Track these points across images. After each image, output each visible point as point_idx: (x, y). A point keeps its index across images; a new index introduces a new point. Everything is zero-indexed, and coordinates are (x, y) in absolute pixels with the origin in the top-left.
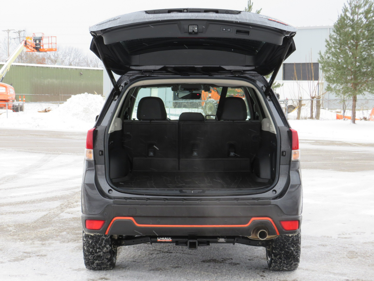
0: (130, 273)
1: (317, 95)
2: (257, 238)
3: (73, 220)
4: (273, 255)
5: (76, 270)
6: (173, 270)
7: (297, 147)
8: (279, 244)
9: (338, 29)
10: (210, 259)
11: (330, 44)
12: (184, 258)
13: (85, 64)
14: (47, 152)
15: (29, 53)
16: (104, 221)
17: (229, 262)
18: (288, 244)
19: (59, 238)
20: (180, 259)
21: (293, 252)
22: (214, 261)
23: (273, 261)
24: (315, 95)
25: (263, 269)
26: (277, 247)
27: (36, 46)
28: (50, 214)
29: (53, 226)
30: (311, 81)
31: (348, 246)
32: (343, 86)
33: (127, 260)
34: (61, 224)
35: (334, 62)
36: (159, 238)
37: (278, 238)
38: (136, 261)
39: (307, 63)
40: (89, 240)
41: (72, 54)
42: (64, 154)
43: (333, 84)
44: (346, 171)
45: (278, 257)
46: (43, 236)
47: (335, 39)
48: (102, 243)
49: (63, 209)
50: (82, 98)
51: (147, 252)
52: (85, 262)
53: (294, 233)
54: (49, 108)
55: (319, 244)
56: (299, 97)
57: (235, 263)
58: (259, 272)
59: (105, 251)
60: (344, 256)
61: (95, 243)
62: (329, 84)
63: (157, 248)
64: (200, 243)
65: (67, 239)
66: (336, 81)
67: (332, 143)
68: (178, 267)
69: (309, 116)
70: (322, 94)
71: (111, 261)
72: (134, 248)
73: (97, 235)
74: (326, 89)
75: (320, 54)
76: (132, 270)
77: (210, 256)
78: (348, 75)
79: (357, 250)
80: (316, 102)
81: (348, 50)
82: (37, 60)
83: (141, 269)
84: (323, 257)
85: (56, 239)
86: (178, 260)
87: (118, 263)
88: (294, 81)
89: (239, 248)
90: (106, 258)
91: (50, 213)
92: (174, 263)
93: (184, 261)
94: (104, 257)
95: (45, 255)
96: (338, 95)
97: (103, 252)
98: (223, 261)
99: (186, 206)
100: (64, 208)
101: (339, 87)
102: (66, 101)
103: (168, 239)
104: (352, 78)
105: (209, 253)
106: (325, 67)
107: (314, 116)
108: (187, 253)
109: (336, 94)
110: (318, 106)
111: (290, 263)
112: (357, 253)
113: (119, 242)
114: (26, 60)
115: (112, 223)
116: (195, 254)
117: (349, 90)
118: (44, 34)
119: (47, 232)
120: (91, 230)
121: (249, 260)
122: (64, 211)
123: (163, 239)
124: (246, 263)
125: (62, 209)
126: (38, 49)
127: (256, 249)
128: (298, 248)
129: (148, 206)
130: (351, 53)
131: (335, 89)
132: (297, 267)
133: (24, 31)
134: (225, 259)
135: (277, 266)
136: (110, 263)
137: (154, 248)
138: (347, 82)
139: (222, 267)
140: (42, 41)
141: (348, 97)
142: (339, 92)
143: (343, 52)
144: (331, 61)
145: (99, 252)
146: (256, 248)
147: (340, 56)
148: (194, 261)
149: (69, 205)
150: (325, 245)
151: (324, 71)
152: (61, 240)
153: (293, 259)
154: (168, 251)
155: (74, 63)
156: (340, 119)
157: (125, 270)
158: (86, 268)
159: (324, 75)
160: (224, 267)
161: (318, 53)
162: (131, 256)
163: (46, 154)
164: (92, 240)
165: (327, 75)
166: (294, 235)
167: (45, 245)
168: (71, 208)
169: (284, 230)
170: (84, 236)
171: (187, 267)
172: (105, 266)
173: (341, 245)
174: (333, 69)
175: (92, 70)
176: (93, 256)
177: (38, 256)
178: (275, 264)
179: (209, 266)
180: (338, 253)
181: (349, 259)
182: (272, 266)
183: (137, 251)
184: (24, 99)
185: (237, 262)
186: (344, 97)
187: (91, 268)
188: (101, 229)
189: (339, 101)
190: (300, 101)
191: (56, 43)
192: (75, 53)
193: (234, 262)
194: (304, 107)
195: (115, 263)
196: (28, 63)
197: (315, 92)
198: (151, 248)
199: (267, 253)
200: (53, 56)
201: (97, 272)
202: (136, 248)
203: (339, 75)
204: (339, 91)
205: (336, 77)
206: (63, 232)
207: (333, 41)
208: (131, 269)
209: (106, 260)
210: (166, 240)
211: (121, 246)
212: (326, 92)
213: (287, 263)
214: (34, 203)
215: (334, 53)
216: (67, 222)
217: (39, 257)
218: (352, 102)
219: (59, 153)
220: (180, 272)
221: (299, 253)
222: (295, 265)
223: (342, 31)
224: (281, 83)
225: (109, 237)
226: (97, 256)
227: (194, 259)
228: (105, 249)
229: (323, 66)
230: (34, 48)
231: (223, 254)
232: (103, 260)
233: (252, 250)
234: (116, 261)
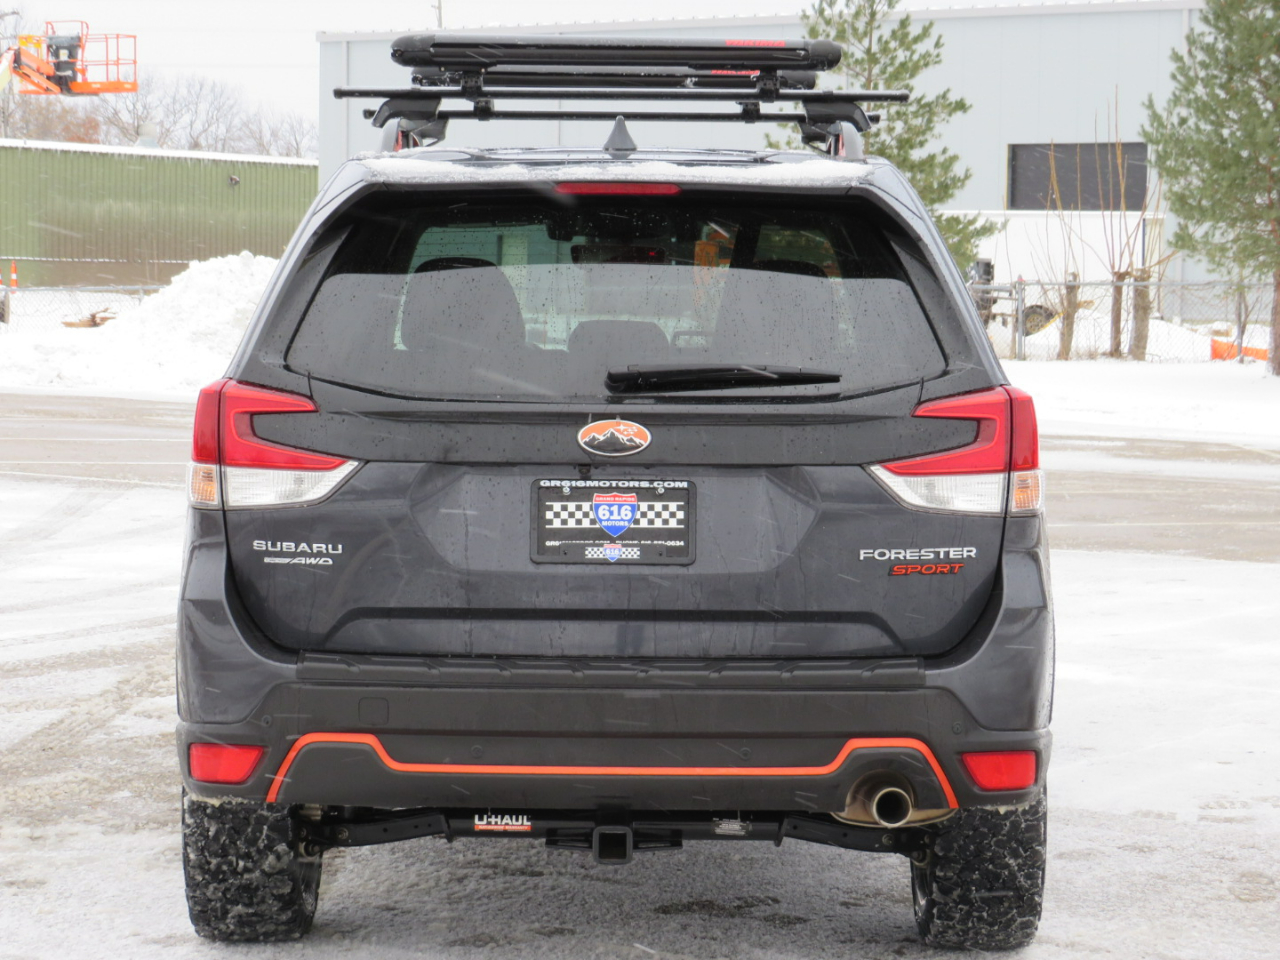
0: (371, 954)
1: (1138, 264)
2: (872, 820)
3: (161, 743)
4: (935, 885)
5: (156, 942)
6: (542, 943)
7: (1030, 460)
8: (962, 842)
9: (1222, 10)
10: (691, 900)
11: (1190, 68)
12: (589, 894)
13: (251, 143)
14: (86, 478)
15: (38, 100)
16: (260, 748)
17: (763, 914)
18: (998, 844)
19: (102, 813)
20: (572, 898)
21: (1016, 878)
22: (707, 907)
23: (935, 911)
24: (1131, 264)
25: (898, 941)
26: (952, 854)
27: (59, 73)
28: (74, 718)
29: (80, 766)
30: (1116, 213)
31: (1236, 853)
32: (1237, 230)
33: (362, 901)
34: (112, 759)
35: (1203, 138)
36: (481, 819)
37: (956, 822)
38: (397, 906)
39: (1103, 146)
40: (206, 825)
41: (203, 107)
42: (152, 486)
43: (1199, 222)
44: (1241, 558)
45: (956, 893)
46: (37, 804)
47: (1209, 49)
48: (258, 834)
49: (126, 701)
50: (231, 271)
51: (444, 872)
52: (191, 910)
53: (1017, 803)
54: (105, 311)
55: (1122, 844)
56: (1066, 272)
57: (788, 917)
58: (882, 954)
59: (270, 866)
60: (1221, 893)
61: (229, 836)
62: (1182, 222)
63: (484, 856)
64: (643, 840)
65: (132, 817)
66: (1210, 213)
67: (1193, 450)
68: (560, 932)
69: (1106, 345)
70: (1156, 258)
71: (296, 907)
72: (394, 853)
73: (234, 803)
74: (1170, 243)
75: (1150, 105)
76: (378, 943)
77: (689, 890)
78: (1255, 189)
79: (1275, 869)
80: (1131, 294)
81: (1260, 93)
82: (67, 129)
83: (414, 939)
84: (1139, 895)
85: (87, 817)
86: (565, 902)
87: (324, 914)
88: (1051, 212)
89: (808, 857)
90: (273, 895)
91: (73, 713)
92: (547, 914)
93: (586, 906)
94: (267, 890)
95: (42, 883)
96: (1220, 264)
97: (263, 872)
98: (742, 908)
99: (588, 691)
100: (132, 698)
101: (1223, 234)
102: (168, 282)
103: (517, 820)
104: (1271, 201)
105: (688, 876)
106: (1169, 159)
107: (1125, 347)
108: (601, 876)
109: (1209, 261)
110: (1142, 309)
111: (1004, 920)
112: (1272, 882)
113: (327, 830)
114: (22, 128)
115: (292, 754)
116: (631, 878)
117: (1260, 247)
118: (88, 27)
119: (56, 788)
120: (210, 785)
121: (844, 908)
122: (127, 709)
123: (496, 823)
124: (829, 918)
125: (123, 698)
126: (64, 84)
127: (874, 863)
128: (1036, 862)
129: (434, 690)
130: (1269, 106)
131: (1206, 243)
132: (1029, 936)
133: (14, 13)
134: (750, 900)
135: (950, 932)
136: (289, 913)
137: (470, 856)
138: (1253, 216)
139: (735, 932)
140: (80, 52)
141: (1257, 274)
142: (1223, 256)
143: (1239, 98)
144: (1193, 134)
145: (246, 870)
146: (874, 859)
147: (1227, 116)
148: (626, 908)
149: (150, 682)
150: (1149, 848)
151: (1164, 174)
152: (110, 823)
153: (1014, 905)
154: (527, 865)
155: (211, 141)
156: (1224, 359)
157: (352, 942)
158: (196, 935)
159: (1165, 187)
160: (745, 931)
161: (1143, 104)
162: (377, 888)
163: (81, 484)
164: (217, 823)
165: (1176, 188)
166: (1020, 809)
167: (41, 842)
168: (159, 694)
169: (976, 790)
170: (186, 807)
171: (598, 932)
172: (272, 927)
173: (1208, 850)
174: (1200, 165)
175: (276, 165)
176: (223, 886)
177: (12, 884)
178: (945, 923)
179: (684, 927)
180: (1199, 882)
181: (1241, 906)
182: (933, 931)
183: (403, 867)
184: (14, 276)
185: (797, 914)
186: (1241, 276)
187: (214, 934)
188: (250, 782)
189: (1223, 287)
190: (1072, 289)
191: (135, 62)
192: (213, 103)
193: (783, 911)
194: (1086, 311)
195: (313, 913)
196: (29, 136)
197: (1131, 255)
198: (461, 856)
199: (913, 879)
200: (129, 112)
201: (240, 949)
202: (401, 854)
203: (1223, 190)
204: (1223, 249)
205: (1212, 197)
206: (119, 789)
207: (1200, 56)
208: (374, 938)
209: (275, 903)
210: (507, 824)
211: (342, 849)
212: (1173, 253)
213: (990, 920)
214: (16, 676)
215: (1204, 103)
216: (137, 750)
217: (14, 889)
218: (1272, 295)
219: (132, 482)
220: (567, 952)
221: (1038, 878)
222: (1022, 929)
223: (1234, 18)
224: (999, 221)
225: (286, 812)
226: (238, 888)
227: (628, 902)
228: (271, 858)
229: (1162, 153)
230: (49, 78)
231: (744, 881)
232: (263, 901)
233: (859, 866)
234: (316, 908)
